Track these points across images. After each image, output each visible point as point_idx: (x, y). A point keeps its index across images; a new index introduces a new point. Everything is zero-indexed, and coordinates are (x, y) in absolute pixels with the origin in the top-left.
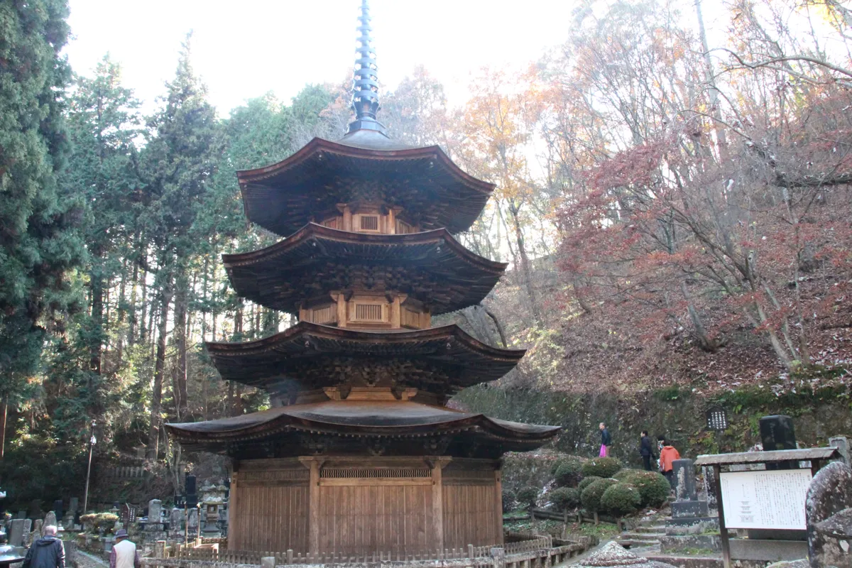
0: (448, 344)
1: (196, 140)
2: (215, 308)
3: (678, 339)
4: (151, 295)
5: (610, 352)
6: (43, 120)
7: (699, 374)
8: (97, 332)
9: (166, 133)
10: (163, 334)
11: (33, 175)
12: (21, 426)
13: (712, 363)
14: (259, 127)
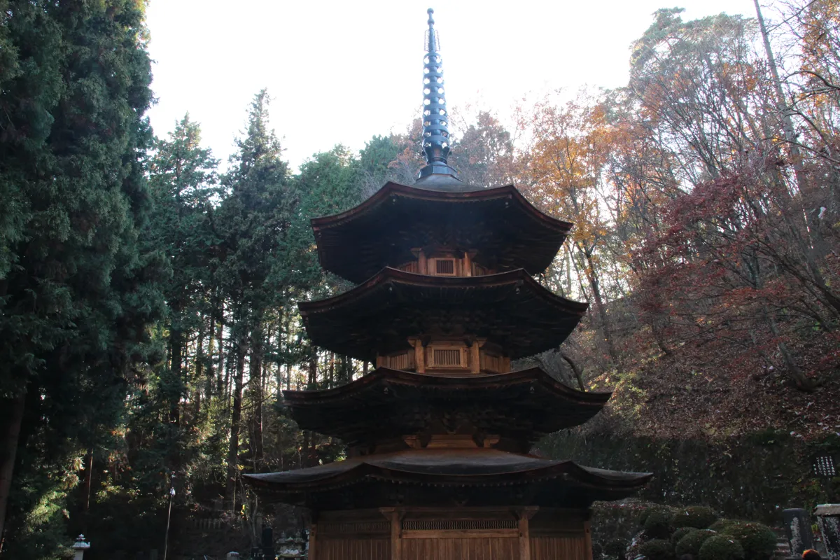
0: (532, 388)
1: (268, 196)
2: (290, 360)
3: (769, 379)
4: (227, 348)
5: (695, 395)
6: (125, 178)
7: (796, 416)
8: (176, 384)
9: (240, 190)
10: (239, 386)
11: (116, 231)
12: (105, 477)
13: (810, 404)
14: (329, 181)
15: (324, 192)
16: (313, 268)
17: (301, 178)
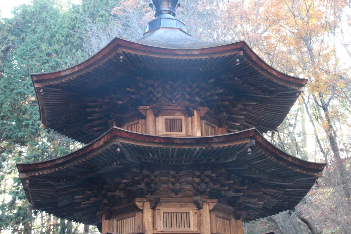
14: (47, 27)
15: (41, 39)
16: (30, 122)
17: (14, 23)
